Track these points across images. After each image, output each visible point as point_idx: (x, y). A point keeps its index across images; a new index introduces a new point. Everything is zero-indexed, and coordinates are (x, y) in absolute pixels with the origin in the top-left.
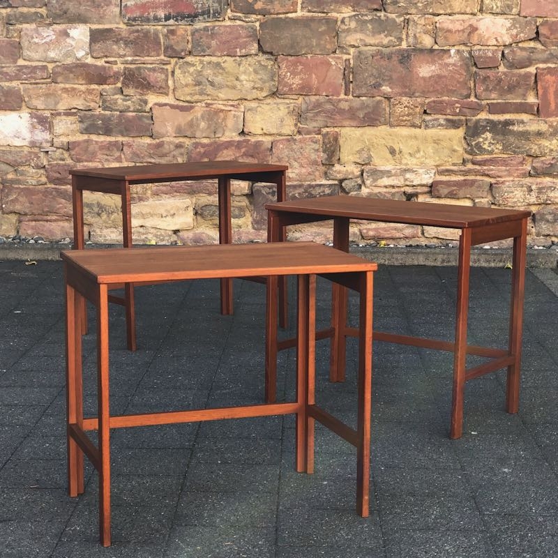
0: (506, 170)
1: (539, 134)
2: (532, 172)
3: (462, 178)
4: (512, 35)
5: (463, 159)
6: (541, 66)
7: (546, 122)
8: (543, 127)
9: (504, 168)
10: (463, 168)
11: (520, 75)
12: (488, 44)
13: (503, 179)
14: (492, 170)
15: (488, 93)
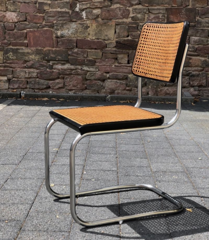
0: (18, 66)
1: (28, 53)
2: (26, 66)
3: (3, 68)
4: (17, 19)
5: (3, 62)
6: (28, 30)
7: (30, 49)
8: (30, 51)
9: (17, 65)
10: (3, 65)
11: (21, 33)
12: (10, 21)
13: (17, 69)
14: (13, 65)
15: (11, 39)
